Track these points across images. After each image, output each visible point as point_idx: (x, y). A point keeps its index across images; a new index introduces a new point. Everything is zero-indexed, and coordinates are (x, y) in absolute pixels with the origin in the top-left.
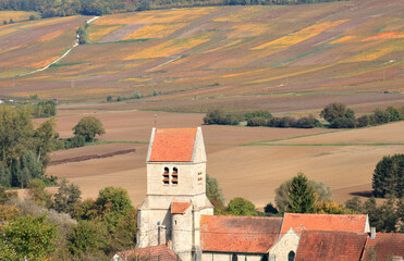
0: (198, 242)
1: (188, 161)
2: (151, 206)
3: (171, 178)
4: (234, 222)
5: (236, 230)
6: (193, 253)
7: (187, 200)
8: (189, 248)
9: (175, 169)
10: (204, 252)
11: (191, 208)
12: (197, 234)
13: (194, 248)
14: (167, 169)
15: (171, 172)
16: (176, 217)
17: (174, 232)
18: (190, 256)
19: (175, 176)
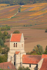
0: (21, 61)
1: (19, 41)
2: (11, 52)
3: (15, 46)
4: (30, 56)
5: (31, 58)
6: (20, 64)
7: (19, 51)
8: (19, 62)
9: (16, 43)
10: (23, 64)
11: (20, 53)
12: (21, 59)
13: (20, 62)
14: (14, 43)
15: (15, 44)
16: (16, 55)
17: (16, 59)
18: (19, 64)
19: (16, 45)
